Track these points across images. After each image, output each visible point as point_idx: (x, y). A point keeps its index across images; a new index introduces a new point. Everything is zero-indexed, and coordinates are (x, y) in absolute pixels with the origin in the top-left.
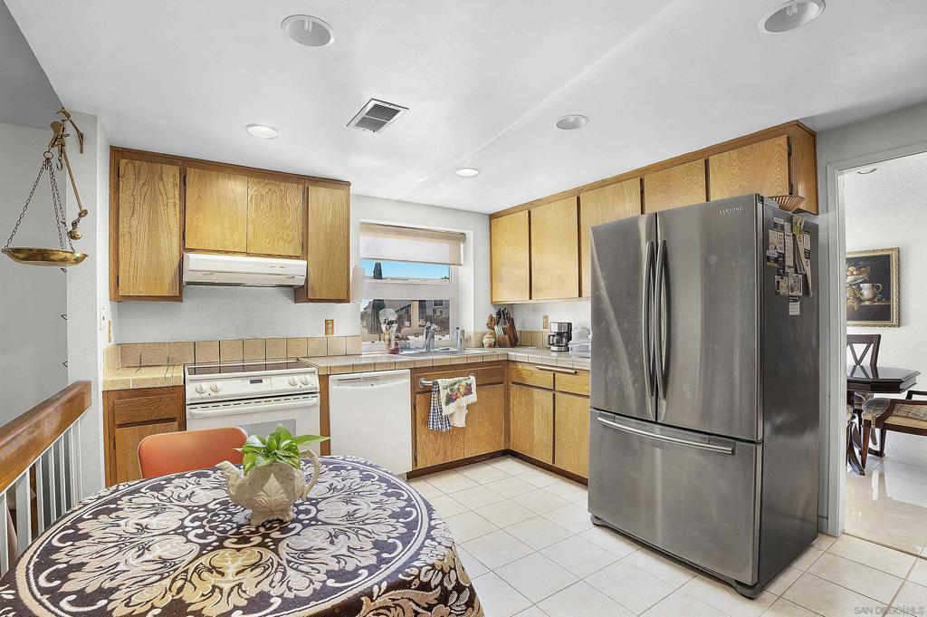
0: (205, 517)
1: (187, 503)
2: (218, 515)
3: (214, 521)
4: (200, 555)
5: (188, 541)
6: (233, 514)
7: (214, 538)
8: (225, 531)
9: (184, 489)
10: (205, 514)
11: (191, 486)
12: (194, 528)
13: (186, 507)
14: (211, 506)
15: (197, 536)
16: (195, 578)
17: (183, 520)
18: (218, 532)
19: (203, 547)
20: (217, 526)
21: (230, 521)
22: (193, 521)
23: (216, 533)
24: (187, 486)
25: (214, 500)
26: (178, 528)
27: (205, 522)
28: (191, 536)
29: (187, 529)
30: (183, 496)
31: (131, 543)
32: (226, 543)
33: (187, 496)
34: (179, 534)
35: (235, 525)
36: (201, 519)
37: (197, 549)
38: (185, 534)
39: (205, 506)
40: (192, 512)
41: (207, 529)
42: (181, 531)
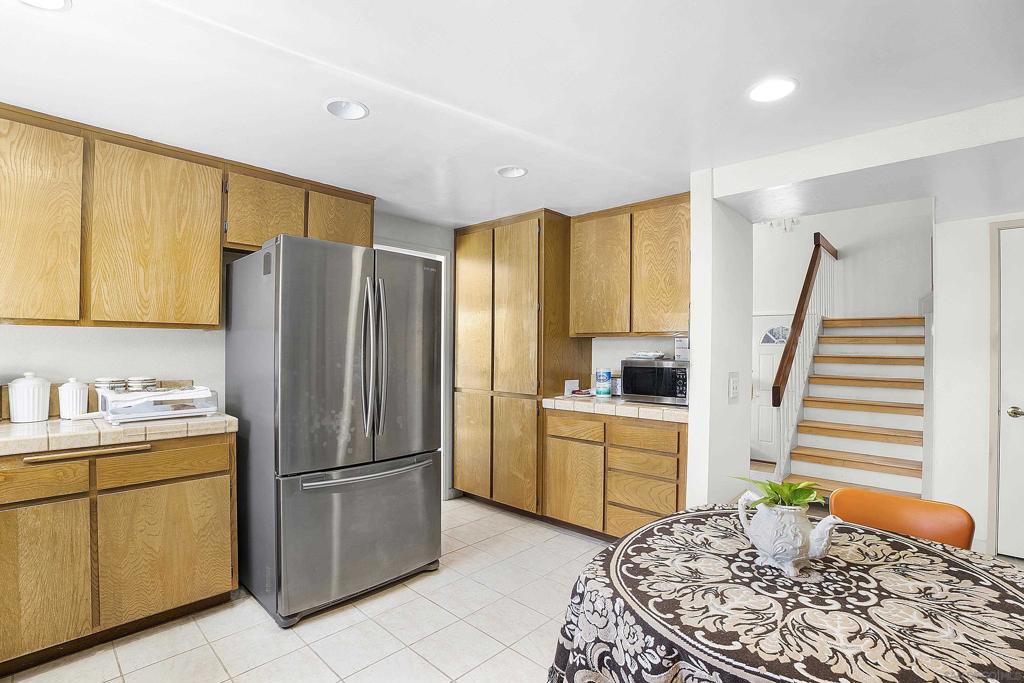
0: (851, 595)
1: (866, 626)
2: (836, 591)
3: (842, 587)
4: (871, 566)
5: (878, 581)
6: (819, 585)
7: (852, 573)
8: (838, 574)
9: (862, 654)
10: (849, 599)
11: (849, 654)
12: (868, 590)
13: (869, 619)
14: (837, 605)
15: (868, 582)
16: (880, 555)
17: (878, 604)
18: (845, 576)
19: (866, 571)
20: (843, 581)
21: (826, 580)
22: (867, 598)
23: (848, 576)
24: (856, 657)
25: (827, 612)
26: (885, 597)
27: (854, 590)
28: (874, 584)
29: (877, 592)
30: (868, 641)
31: (941, 605)
32: (844, 564)
33: (863, 637)
34: (886, 591)
35: (825, 574)
36: (856, 595)
37: (872, 572)
38: (880, 588)
39: (844, 609)
40: (864, 610)
41: (855, 583)
42: (883, 594)
